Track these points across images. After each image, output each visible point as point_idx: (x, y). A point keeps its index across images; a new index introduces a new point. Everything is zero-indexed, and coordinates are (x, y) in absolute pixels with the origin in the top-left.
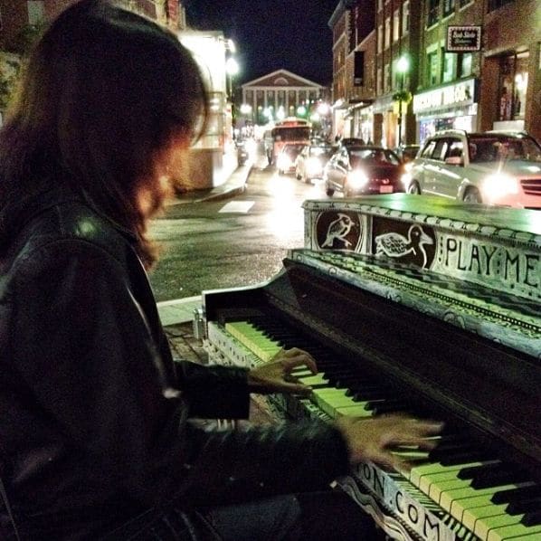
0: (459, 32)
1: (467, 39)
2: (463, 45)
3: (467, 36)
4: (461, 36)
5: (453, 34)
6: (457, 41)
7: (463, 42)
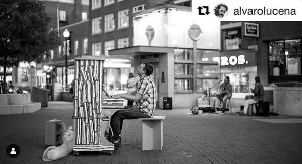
0: (250, 26)
1: (253, 30)
2: (252, 33)
3: (253, 28)
4: (250, 28)
5: (247, 26)
6: (249, 31)
7: (251, 31)
